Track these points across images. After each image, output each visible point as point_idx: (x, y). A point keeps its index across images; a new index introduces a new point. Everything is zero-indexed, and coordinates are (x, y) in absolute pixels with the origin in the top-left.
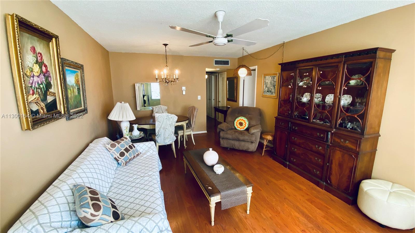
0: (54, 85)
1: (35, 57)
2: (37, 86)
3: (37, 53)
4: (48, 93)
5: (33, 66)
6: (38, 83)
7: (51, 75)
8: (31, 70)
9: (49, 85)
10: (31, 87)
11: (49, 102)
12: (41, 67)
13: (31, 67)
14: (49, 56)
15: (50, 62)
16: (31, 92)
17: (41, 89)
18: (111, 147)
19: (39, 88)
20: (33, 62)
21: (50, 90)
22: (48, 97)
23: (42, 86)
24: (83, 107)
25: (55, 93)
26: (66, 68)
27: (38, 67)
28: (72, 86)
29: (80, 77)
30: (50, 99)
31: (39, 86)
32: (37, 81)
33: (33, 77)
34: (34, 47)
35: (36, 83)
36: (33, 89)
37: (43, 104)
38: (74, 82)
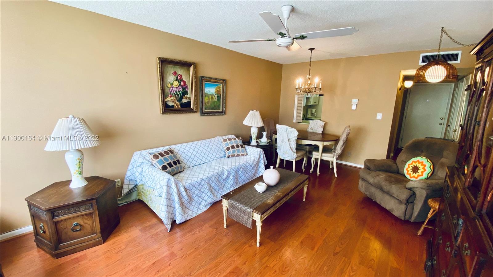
0: (190, 93)
1: (176, 77)
2: (175, 92)
3: (178, 75)
4: (184, 97)
5: (174, 82)
6: (176, 91)
7: (189, 87)
8: (171, 84)
9: (185, 93)
10: (171, 93)
11: (183, 102)
12: (180, 83)
13: (172, 83)
14: (188, 76)
15: (188, 79)
16: (170, 95)
17: (178, 95)
18: (224, 141)
19: (176, 94)
20: (174, 80)
21: (186, 96)
22: (183, 99)
23: (179, 93)
24: (221, 110)
25: (190, 98)
26: (205, 82)
27: (178, 82)
28: (211, 95)
29: (221, 89)
30: (184, 101)
31: (177, 93)
32: (175, 90)
33: (173, 88)
34: (176, 72)
35: (175, 91)
36: (171, 94)
37: (178, 103)
38: (214, 92)
